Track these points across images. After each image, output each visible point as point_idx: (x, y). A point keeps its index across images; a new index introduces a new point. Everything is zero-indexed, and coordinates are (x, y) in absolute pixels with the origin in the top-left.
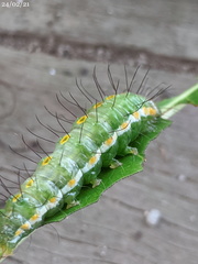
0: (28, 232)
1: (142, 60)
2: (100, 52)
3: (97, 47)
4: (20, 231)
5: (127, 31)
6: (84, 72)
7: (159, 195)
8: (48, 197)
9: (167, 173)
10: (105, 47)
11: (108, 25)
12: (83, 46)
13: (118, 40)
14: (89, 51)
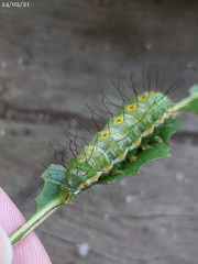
0: (87, 187)
1: (74, 123)
2: (41, 116)
3: (38, 112)
4: (82, 186)
5: (62, 100)
6: (27, 132)
7: (88, 232)
8: (105, 163)
9: (95, 214)
10: (44, 112)
11: (47, 95)
12: (27, 111)
13: (55, 107)
14: (32, 116)
